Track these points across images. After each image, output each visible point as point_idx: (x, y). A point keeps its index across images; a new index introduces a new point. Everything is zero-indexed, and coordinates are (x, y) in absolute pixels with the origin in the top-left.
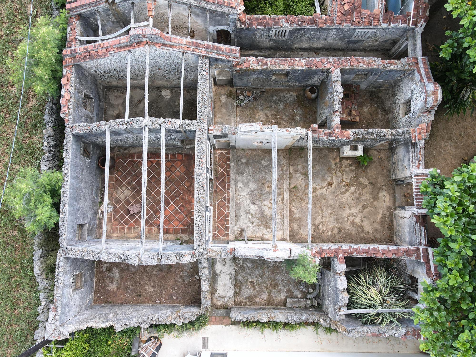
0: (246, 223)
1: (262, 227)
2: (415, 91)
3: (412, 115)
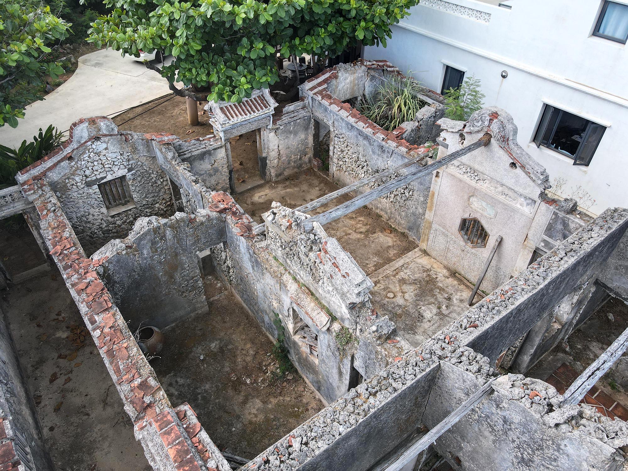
0: (459, 306)
1: (440, 285)
2: (88, 172)
3: (130, 170)
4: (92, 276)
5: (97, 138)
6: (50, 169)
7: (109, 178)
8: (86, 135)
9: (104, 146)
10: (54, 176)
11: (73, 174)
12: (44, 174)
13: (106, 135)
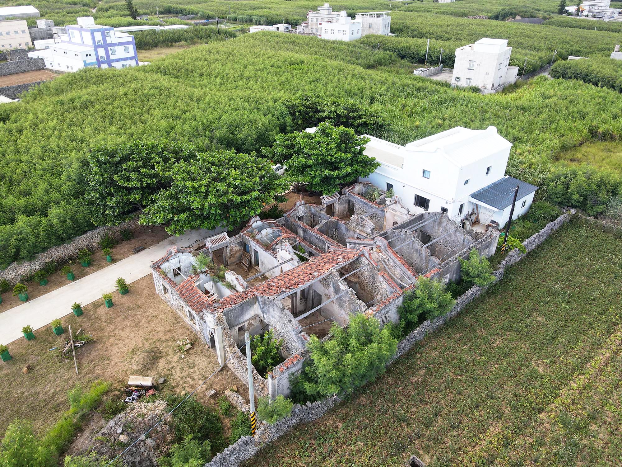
3: (305, 214)
5: (301, 205)
7: (301, 216)
10: (292, 215)
11: (295, 214)
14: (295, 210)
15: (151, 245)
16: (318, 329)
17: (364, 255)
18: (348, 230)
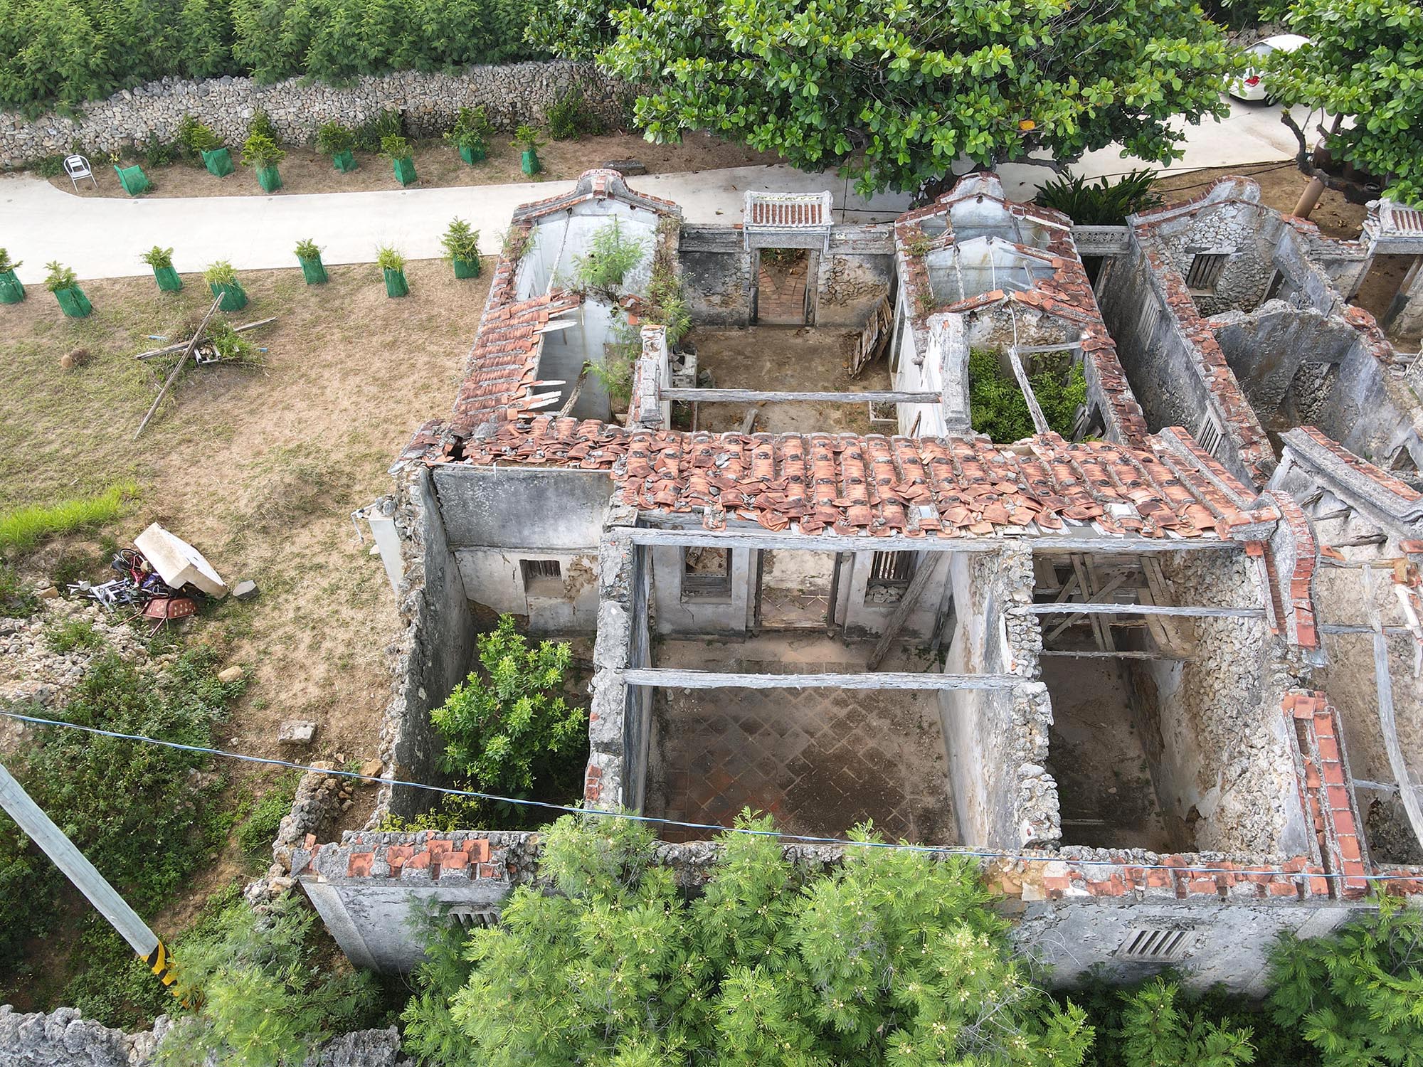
2: (1197, 237)
3: (1238, 250)
4: (1207, 335)
5: (1233, 203)
6: (1168, 220)
7: (1213, 251)
8: (1224, 195)
9: (1234, 213)
10: (1166, 229)
11: (1182, 234)
12: (1159, 223)
13: (1243, 202)
14: (1193, 215)
15: (674, 169)
16: (871, 743)
17: (1267, 552)
18: (1379, 392)
